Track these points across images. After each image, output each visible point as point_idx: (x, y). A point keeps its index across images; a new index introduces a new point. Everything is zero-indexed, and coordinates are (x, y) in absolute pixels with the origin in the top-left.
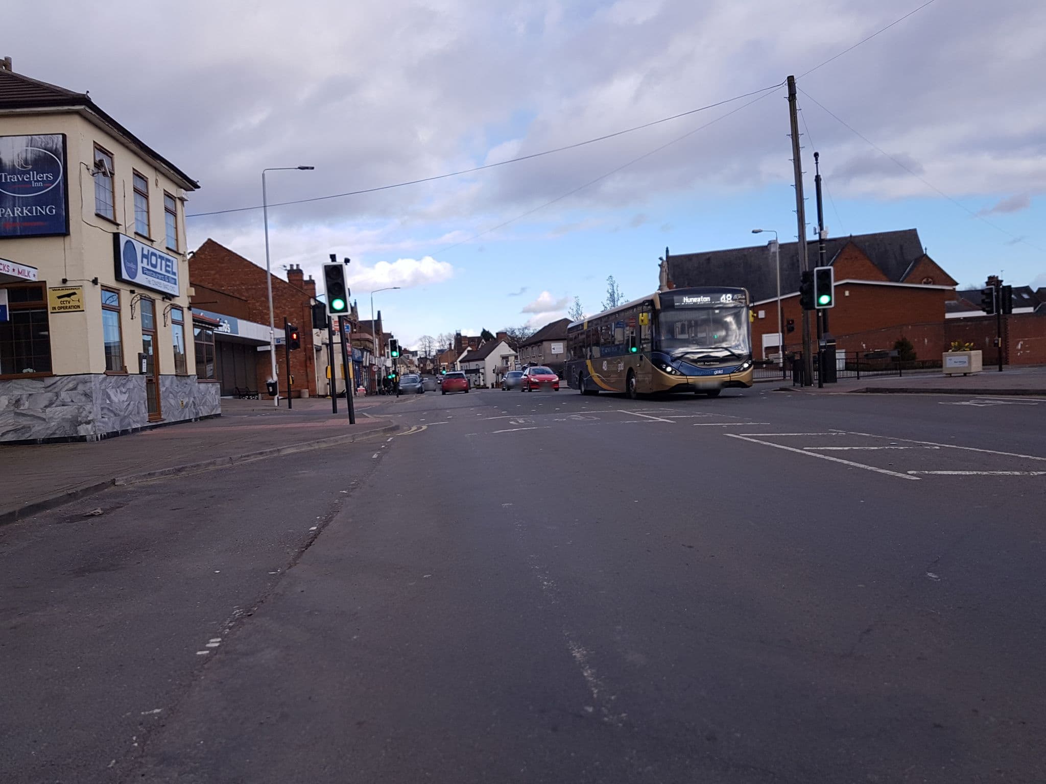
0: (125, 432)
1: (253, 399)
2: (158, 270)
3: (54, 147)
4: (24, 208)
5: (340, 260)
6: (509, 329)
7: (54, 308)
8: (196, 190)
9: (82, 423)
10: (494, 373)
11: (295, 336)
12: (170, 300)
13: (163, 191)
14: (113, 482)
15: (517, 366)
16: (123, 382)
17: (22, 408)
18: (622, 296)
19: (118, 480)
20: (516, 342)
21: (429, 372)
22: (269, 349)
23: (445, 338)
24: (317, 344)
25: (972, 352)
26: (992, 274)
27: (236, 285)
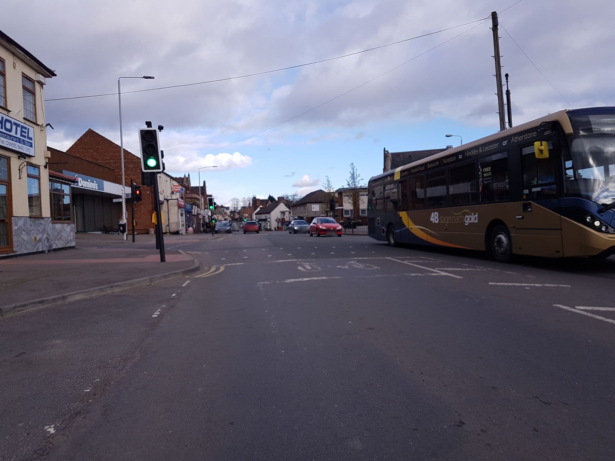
6: (285, 196)
8: (53, 77)
10: (276, 221)
11: (138, 192)
12: (25, 159)
13: (21, 73)
15: (290, 218)
18: (359, 176)
20: (290, 204)
21: (236, 220)
22: (121, 201)
23: (246, 200)
24: (161, 199)
27: (107, 160)
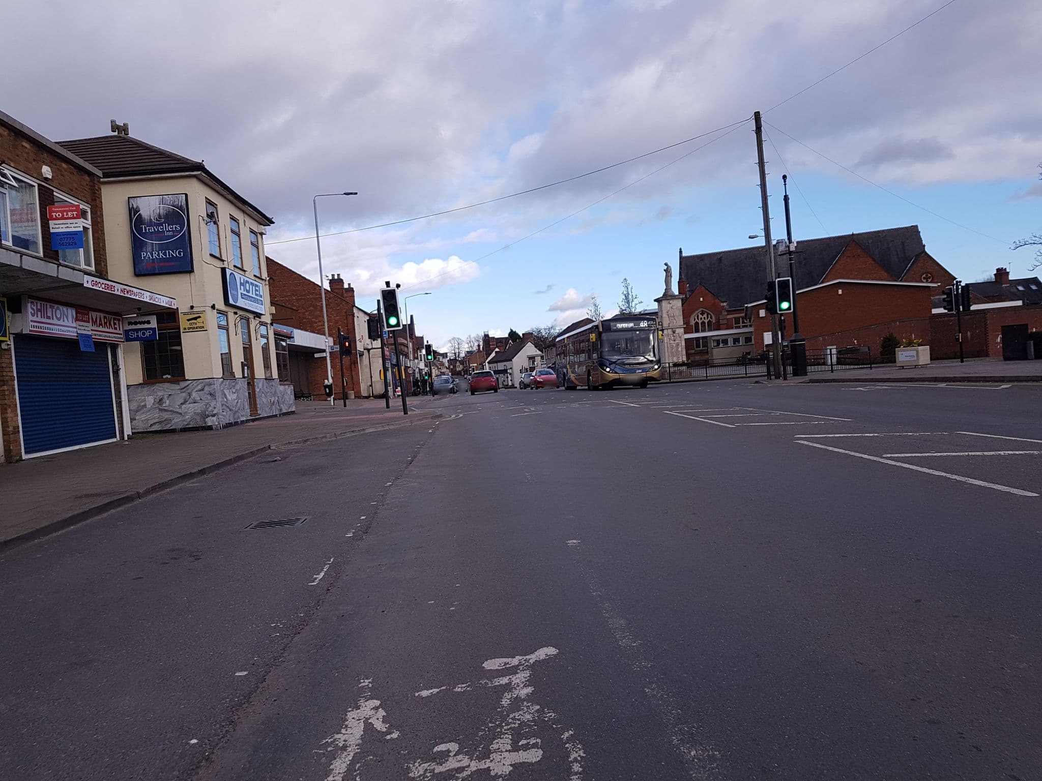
0: (236, 423)
1: (307, 400)
2: (250, 294)
3: (180, 205)
4: (160, 252)
5: (393, 286)
6: (535, 330)
7: (185, 329)
8: (272, 225)
9: (209, 416)
10: (521, 372)
11: (347, 344)
12: (260, 318)
13: (249, 229)
14: (269, 447)
15: (543, 365)
16: (233, 384)
17: (164, 405)
18: (636, 298)
19: (272, 446)
20: (542, 343)
21: (459, 373)
22: (325, 355)
23: (473, 340)
24: (359, 350)
25: (919, 347)
26: (1000, 267)
27: (287, 296)
